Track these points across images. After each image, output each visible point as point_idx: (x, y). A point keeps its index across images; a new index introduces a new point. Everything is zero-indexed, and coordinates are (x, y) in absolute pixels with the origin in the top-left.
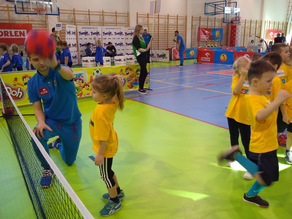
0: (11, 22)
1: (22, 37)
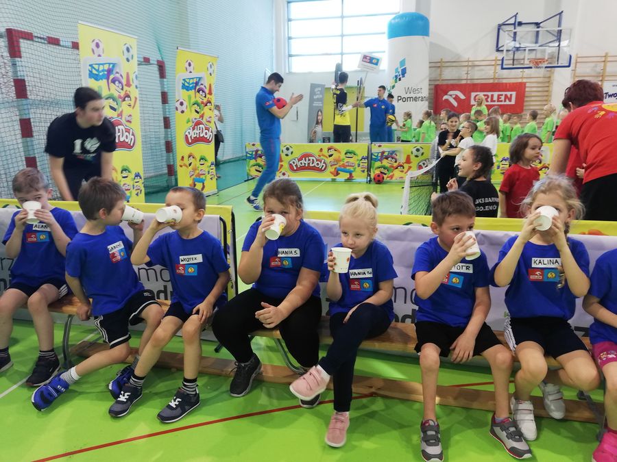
0: (496, 81)
1: (508, 103)
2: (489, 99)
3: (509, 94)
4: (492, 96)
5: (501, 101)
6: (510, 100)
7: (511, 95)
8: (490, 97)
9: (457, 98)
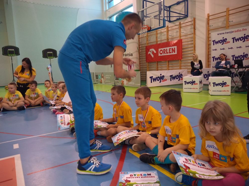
1: (174, 53)
2: (166, 52)
3: (173, 47)
4: (167, 49)
5: (171, 53)
6: (175, 52)
7: (175, 48)
8: (166, 50)
9: (153, 53)
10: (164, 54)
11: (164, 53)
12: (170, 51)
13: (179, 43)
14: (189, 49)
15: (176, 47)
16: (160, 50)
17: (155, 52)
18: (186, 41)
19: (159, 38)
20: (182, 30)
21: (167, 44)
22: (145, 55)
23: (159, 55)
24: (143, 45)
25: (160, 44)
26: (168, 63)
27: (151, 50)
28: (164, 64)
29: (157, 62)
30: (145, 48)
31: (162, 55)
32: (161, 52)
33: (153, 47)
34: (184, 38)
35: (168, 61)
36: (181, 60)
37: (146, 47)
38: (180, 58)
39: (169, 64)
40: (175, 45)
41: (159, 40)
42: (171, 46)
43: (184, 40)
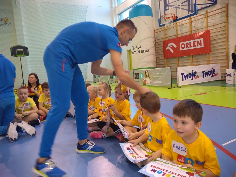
10: (186, 48)
11: (187, 46)
12: (195, 44)
13: (207, 35)
14: (220, 41)
15: (202, 39)
16: (181, 44)
17: (175, 46)
18: (215, 31)
19: (179, 31)
20: (209, 19)
21: (191, 37)
22: (163, 50)
23: (181, 49)
24: (160, 40)
25: (181, 37)
26: (193, 57)
27: (169, 45)
28: (187, 60)
29: (178, 57)
30: (162, 43)
31: (184, 49)
32: (183, 46)
33: (172, 41)
34: (212, 28)
35: (192, 55)
36: (209, 54)
37: (164, 42)
38: (209, 51)
39: (193, 59)
40: (200, 37)
41: (179, 33)
42: (196, 39)
43: (212, 31)
